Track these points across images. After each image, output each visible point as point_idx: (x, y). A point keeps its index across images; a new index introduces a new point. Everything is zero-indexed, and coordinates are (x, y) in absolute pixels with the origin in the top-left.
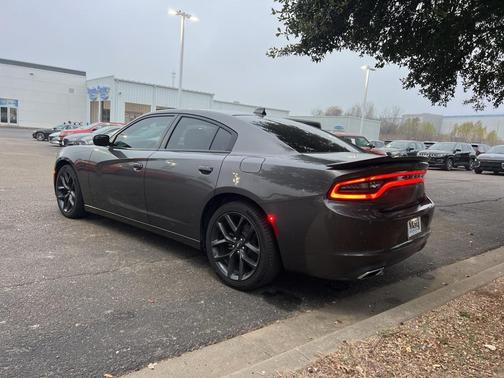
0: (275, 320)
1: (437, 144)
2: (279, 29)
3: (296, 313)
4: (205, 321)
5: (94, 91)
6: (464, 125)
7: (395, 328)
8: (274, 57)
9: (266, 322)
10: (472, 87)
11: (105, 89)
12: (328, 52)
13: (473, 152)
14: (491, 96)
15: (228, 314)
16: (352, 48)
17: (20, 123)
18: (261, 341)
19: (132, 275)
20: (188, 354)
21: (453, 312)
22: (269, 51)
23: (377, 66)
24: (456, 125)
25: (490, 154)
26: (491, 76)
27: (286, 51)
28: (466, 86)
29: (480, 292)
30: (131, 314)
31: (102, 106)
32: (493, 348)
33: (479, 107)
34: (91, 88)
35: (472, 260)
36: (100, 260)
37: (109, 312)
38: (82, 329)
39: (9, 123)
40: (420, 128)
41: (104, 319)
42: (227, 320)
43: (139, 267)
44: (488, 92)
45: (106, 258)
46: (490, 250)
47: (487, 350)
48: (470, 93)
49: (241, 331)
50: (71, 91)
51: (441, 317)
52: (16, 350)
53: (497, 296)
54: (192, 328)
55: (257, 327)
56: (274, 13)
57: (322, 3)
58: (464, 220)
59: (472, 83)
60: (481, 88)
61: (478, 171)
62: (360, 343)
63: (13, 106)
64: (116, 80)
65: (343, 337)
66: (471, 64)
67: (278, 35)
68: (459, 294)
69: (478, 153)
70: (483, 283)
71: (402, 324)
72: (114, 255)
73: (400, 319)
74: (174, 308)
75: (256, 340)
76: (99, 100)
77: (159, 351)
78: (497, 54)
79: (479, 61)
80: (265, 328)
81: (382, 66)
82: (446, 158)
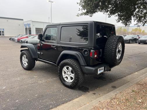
0: (82, 95)
1: (127, 36)
2: (79, 9)
3: (87, 93)
4: (63, 96)
5: (26, 25)
6: (135, 29)
7: (114, 96)
8: (78, 16)
9: (79, 96)
10: (136, 20)
11: (29, 24)
12: (94, 13)
13: (138, 38)
14: (142, 23)
15: (69, 94)
16: (101, 11)
17: (5, 35)
18: (78, 102)
19: (42, 83)
20: (59, 107)
21: (130, 91)
22: (77, 15)
23: (109, 17)
24: (133, 29)
25: (143, 38)
26: (142, 17)
27: (82, 14)
28: (135, 20)
29: (138, 84)
30: (42, 96)
31: (29, 29)
32: (140, 101)
33: (138, 26)
34: (25, 24)
35: (136, 73)
36: (33, 79)
37: (36, 95)
38: (30, 101)
39: (2, 36)
40: (122, 30)
41: (35, 98)
42: (68, 96)
43: (43, 81)
44: (141, 22)
45: (34, 79)
46: (142, 69)
47: (139, 102)
48: (136, 22)
49: (73, 99)
50: (19, 25)
51: (127, 92)
52: (13, 108)
53: (142, 85)
54: (59, 99)
55: (77, 97)
56: (78, 4)
57: (91, 1)
58: (134, 60)
59: (136, 19)
60: (139, 21)
61: (139, 43)
62: (105, 101)
63: (3, 31)
64: (32, 21)
65: (100, 100)
66: (136, 14)
67: (79, 10)
68: (132, 85)
69: (139, 38)
70: (139, 81)
71: (116, 95)
72: (36, 78)
73: (115, 93)
74: (54, 93)
75: (77, 102)
76: (28, 27)
77: (51, 106)
78: (143, 10)
79: (138, 12)
80: (79, 98)
81: (110, 17)
82: (130, 40)
